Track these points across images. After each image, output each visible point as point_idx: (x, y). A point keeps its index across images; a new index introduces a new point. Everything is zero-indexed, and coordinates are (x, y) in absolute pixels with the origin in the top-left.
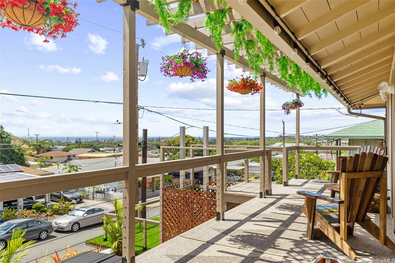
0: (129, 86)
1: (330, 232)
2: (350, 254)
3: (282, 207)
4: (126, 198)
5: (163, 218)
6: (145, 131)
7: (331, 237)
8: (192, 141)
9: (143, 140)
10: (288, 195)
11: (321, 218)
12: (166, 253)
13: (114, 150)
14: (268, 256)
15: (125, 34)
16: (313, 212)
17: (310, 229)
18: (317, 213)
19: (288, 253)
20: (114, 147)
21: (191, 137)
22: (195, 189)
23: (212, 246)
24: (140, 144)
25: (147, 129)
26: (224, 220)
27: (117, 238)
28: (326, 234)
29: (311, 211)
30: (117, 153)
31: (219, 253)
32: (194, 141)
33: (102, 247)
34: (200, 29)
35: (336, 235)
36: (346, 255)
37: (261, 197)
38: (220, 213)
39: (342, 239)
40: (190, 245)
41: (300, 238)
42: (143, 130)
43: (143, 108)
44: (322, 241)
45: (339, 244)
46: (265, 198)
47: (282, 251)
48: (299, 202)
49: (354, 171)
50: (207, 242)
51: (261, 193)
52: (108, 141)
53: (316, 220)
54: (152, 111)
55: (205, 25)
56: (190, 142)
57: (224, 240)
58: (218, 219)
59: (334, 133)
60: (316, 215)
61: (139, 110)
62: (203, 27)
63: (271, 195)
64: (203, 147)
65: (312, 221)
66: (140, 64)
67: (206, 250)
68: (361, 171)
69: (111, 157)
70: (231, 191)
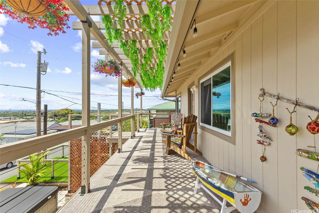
0: (87, 75)
1: (178, 150)
2: (188, 158)
3: (144, 142)
4: (84, 146)
5: (71, 157)
6: (46, 106)
7: (179, 152)
8: (71, 112)
9: (44, 111)
10: (143, 136)
11: (173, 144)
12: (103, 176)
13: (10, 118)
14: (157, 166)
15: (84, 41)
16: (169, 143)
17: (167, 150)
18: (171, 142)
19: (164, 163)
20: (10, 117)
21: (70, 110)
22: (91, 138)
23: (126, 167)
24: (42, 114)
25: (47, 105)
26: (122, 152)
27: (32, 175)
28: (176, 151)
29: (169, 142)
30: (13, 120)
31: (133, 170)
32: (72, 112)
33: (16, 183)
34: (115, 48)
35: (181, 151)
36: (186, 159)
37: (132, 138)
38: (120, 149)
39: (184, 152)
40: (114, 169)
41: (163, 155)
42: (44, 105)
43: (44, 92)
44: (173, 155)
45: (183, 155)
46: (134, 138)
47: (161, 163)
48: (150, 139)
49: (188, 123)
50: (122, 165)
51: (132, 137)
52: (4, 113)
53: (171, 146)
54: (50, 94)
55: (119, 46)
56: (69, 113)
57: (130, 162)
58: (119, 152)
59: (151, 107)
60: (171, 144)
61: (41, 92)
62: (119, 48)
63: (135, 137)
64: (97, 114)
65: (169, 147)
66: (42, 64)
67: (125, 170)
68: (190, 123)
69: (9, 123)
70: (114, 137)
